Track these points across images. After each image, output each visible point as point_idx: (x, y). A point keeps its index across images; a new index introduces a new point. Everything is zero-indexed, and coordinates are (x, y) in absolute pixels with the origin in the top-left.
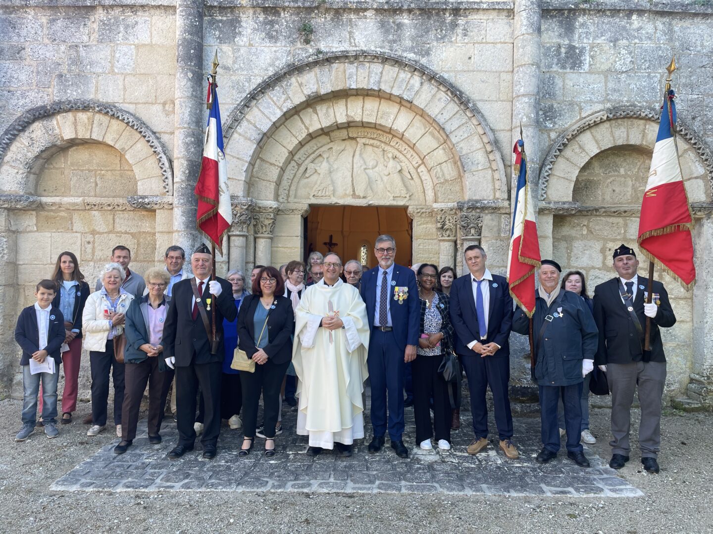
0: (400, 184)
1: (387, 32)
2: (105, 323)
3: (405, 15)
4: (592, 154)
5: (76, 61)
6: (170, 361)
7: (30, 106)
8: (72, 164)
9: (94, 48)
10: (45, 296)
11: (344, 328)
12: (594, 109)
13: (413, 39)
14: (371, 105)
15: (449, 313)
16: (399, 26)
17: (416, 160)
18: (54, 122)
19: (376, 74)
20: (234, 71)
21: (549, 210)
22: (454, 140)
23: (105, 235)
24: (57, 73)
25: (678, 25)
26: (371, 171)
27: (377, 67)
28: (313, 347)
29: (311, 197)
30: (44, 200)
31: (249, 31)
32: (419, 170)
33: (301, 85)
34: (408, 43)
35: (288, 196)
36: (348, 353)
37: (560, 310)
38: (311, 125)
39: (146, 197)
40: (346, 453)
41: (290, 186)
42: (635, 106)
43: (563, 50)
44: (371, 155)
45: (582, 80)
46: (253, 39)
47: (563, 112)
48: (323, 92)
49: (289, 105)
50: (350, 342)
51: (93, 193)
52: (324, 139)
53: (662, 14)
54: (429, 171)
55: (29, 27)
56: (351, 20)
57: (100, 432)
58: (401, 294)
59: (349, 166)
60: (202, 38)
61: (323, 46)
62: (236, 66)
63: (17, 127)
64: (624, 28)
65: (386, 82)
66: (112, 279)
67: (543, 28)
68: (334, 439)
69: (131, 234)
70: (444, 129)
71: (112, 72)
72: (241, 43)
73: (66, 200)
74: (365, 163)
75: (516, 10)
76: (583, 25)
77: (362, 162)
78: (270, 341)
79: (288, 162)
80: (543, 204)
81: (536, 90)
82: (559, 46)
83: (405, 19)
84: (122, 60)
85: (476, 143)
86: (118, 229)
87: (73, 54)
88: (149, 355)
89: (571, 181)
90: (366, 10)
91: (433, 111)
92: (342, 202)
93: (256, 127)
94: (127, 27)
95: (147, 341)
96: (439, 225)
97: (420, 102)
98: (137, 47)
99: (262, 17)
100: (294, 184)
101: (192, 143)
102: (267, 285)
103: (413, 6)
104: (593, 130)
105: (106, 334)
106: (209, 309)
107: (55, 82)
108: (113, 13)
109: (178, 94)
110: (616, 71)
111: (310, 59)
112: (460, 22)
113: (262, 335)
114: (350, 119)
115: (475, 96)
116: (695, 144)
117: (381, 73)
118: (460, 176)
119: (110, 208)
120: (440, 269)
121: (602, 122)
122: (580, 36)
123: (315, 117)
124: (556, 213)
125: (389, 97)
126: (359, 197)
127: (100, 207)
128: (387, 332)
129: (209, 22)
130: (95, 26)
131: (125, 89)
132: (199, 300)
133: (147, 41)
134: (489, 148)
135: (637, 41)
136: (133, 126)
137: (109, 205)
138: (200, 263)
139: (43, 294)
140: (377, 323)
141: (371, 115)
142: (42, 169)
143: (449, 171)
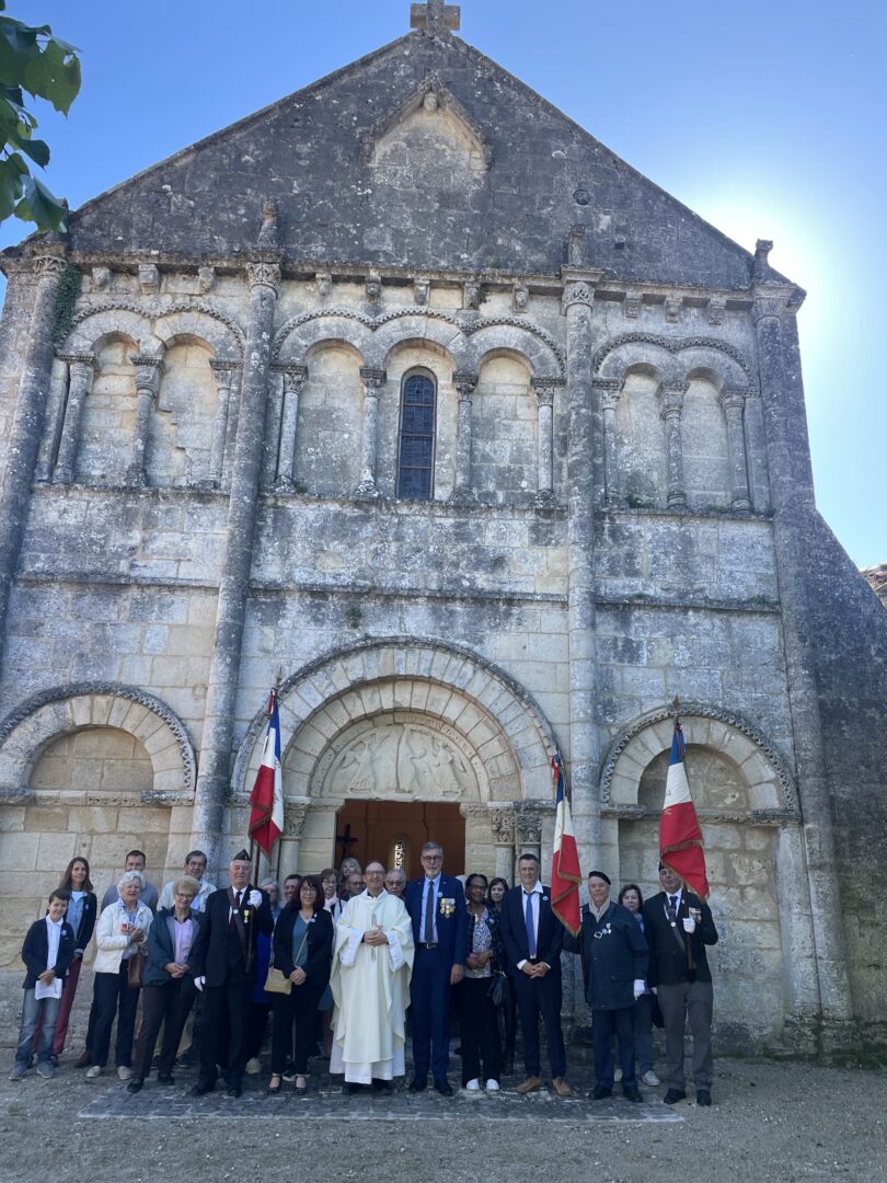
0: (452, 777)
1: (439, 618)
2: (123, 940)
3: (458, 603)
4: (656, 753)
5: (102, 640)
6: (199, 982)
7: (42, 687)
8: (78, 752)
9: (123, 627)
10: (59, 908)
11: (388, 943)
12: (654, 705)
13: (465, 626)
14: (421, 691)
15: (499, 929)
16: (452, 613)
17: (469, 751)
18: (68, 705)
19: (426, 660)
20: (274, 654)
21: (614, 813)
22: (509, 732)
23: (106, 836)
24: (78, 651)
25: (736, 623)
26: (418, 761)
27: (427, 654)
28: (354, 966)
29: (348, 790)
30: (39, 793)
31: (294, 614)
32: (473, 761)
33: (346, 670)
34: (461, 630)
35: (322, 789)
36: (391, 972)
37: (608, 925)
38: (354, 711)
39: (162, 792)
40: (385, 1091)
41: (325, 778)
42: (697, 703)
43: (620, 644)
44: (419, 743)
45: (640, 674)
46: (297, 622)
47: (623, 707)
48: (369, 678)
49: (331, 691)
50: (394, 959)
51: (97, 786)
52: (367, 724)
53: (719, 611)
54: (484, 763)
55: (52, 602)
56: (402, 605)
57: (102, 1073)
58: (448, 907)
59: (394, 755)
60: (243, 622)
61: (371, 631)
62: (278, 649)
63: (24, 711)
64: (681, 623)
65: (436, 669)
66: (133, 889)
67: (598, 620)
68: (373, 1074)
69: (136, 835)
70: (498, 720)
71: (140, 653)
72: (285, 626)
73: (67, 794)
74: (412, 752)
75: (570, 602)
76: (639, 619)
77: (408, 750)
78: (309, 958)
79: (325, 750)
80: (606, 807)
81: (592, 685)
82: (616, 639)
83: (458, 607)
84: (153, 641)
85: (532, 737)
86: (121, 828)
87: (99, 632)
88: (174, 975)
89: (635, 781)
90: (418, 597)
91: (487, 700)
92: (383, 797)
93: (294, 714)
94: (162, 606)
95: (173, 961)
96: (495, 827)
97: (473, 691)
98: (171, 627)
99: (308, 600)
100: (330, 775)
101: (224, 732)
102: (307, 896)
103: (465, 595)
104: (656, 727)
105: (122, 951)
106: (246, 921)
107: (74, 662)
108: (148, 591)
109: (212, 679)
110: (675, 666)
111: (358, 645)
112: (513, 611)
113: (301, 950)
114: (398, 705)
115: (531, 687)
116: (762, 745)
117: (433, 659)
118: (517, 772)
119: (115, 804)
120: (490, 881)
121: (663, 719)
122: (636, 630)
123: (358, 702)
124: (621, 817)
125: (441, 684)
126: (404, 791)
127: (104, 803)
128: (433, 949)
129: (252, 603)
130: (127, 604)
131: (152, 671)
132: (236, 912)
133: (183, 621)
134: (546, 743)
135: (694, 636)
136: (157, 713)
137: (115, 800)
138: (240, 871)
139: (56, 905)
140: (422, 938)
141: (419, 701)
142: (42, 757)
143: (505, 765)
